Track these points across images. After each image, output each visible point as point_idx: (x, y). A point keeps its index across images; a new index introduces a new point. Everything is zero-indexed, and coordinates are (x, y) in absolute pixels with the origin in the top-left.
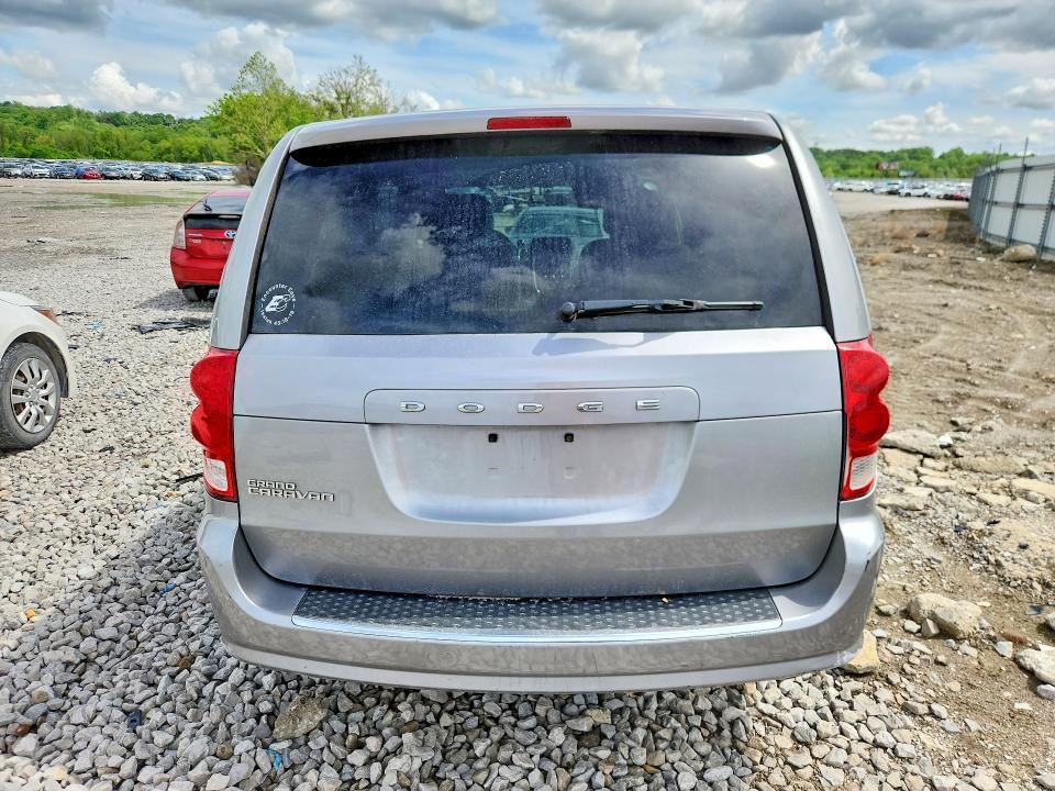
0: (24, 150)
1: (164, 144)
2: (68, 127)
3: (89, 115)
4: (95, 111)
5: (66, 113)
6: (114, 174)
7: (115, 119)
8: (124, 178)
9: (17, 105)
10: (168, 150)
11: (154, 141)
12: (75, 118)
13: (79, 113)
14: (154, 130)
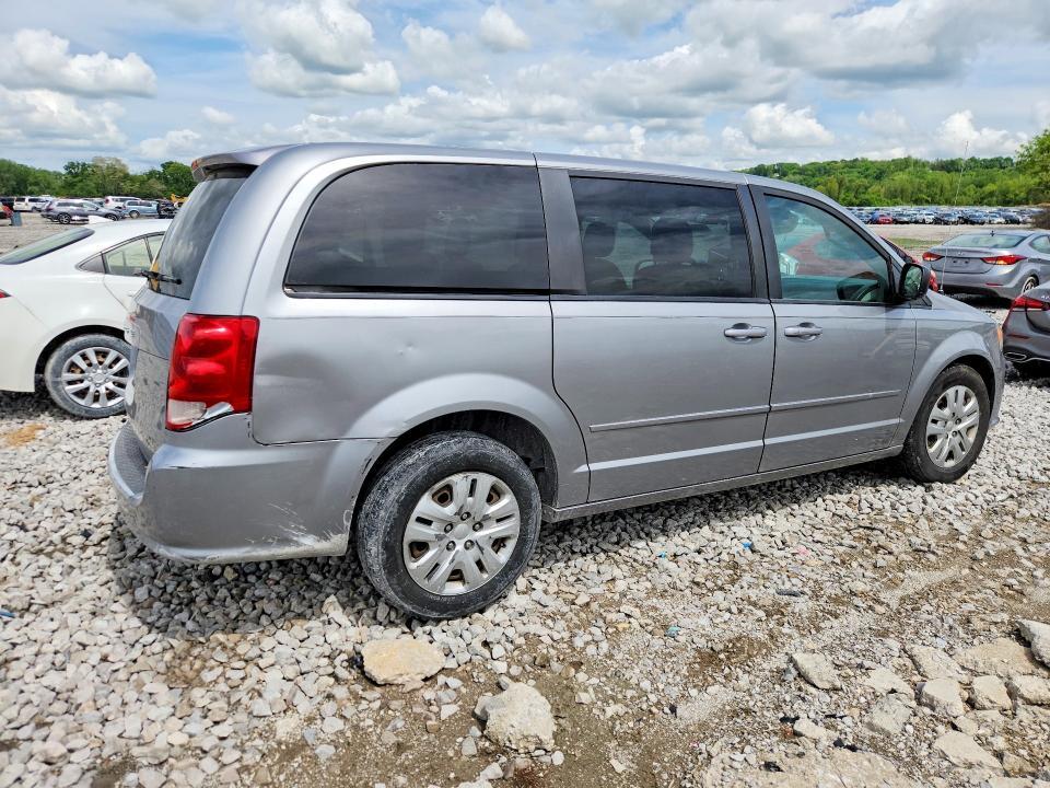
0: (854, 200)
1: (990, 187)
2: (901, 178)
3: (924, 165)
4: (932, 160)
5: (903, 164)
6: (905, 219)
7: (950, 167)
8: (916, 222)
9: (864, 160)
10: (991, 194)
11: (980, 185)
12: (911, 169)
13: (916, 162)
14: (984, 174)
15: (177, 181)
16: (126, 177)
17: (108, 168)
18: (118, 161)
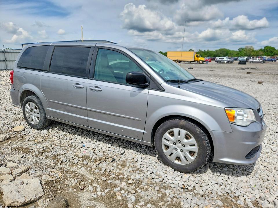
15: (267, 51)
16: (253, 51)
17: (249, 49)
18: (251, 47)
